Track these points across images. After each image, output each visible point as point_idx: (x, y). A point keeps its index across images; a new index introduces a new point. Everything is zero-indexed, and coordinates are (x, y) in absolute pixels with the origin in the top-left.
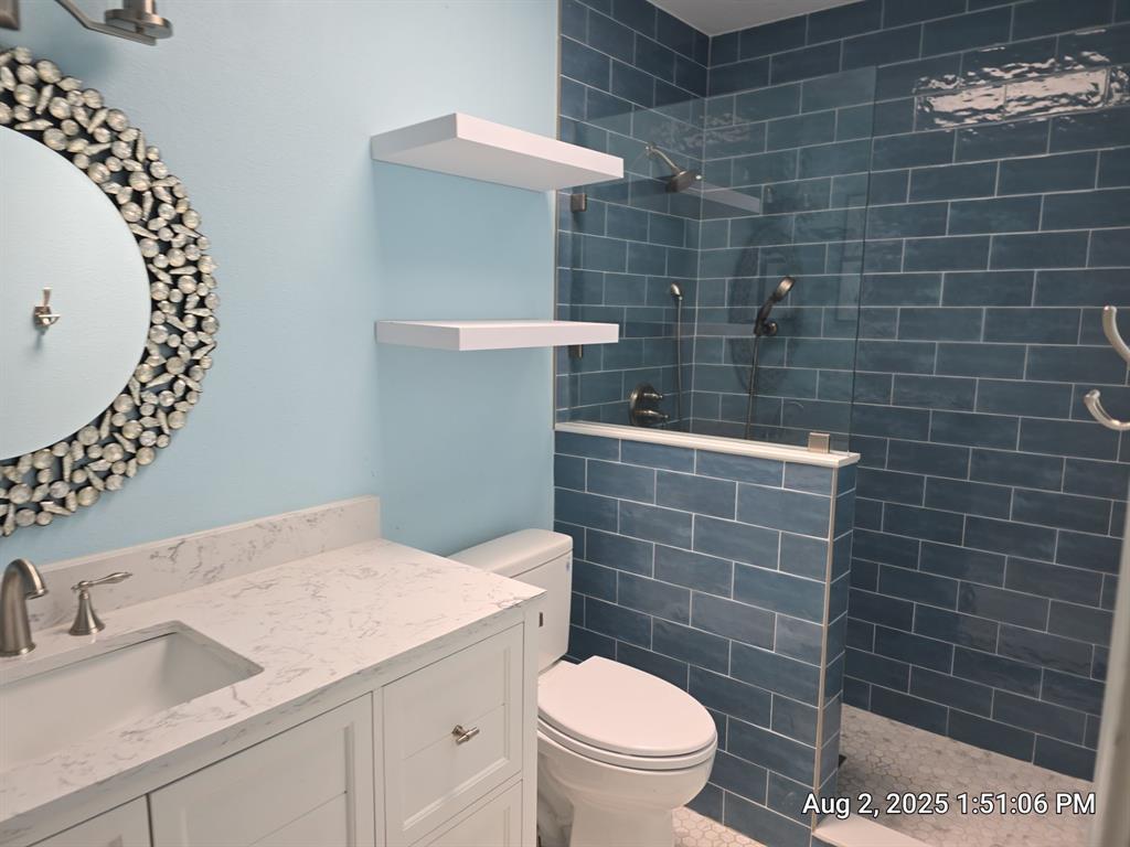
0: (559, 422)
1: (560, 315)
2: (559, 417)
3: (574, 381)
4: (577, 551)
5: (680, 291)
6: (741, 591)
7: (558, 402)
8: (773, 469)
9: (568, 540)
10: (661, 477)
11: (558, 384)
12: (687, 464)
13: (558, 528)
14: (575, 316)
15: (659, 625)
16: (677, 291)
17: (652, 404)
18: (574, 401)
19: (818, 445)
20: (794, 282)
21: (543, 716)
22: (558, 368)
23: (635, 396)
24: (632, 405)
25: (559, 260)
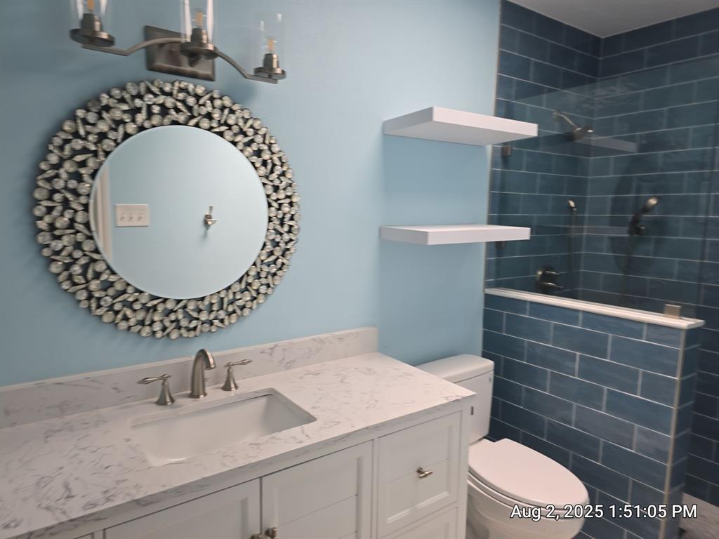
0: (487, 288)
1: (492, 221)
2: (488, 285)
3: (498, 263)
4: (496, 371)
5: (575, 204)
6: (610, 408)
7: (488, 275)
8: (636, 327)
9: (490, 363)
10: (556, 327)
11: (488, 264)
12: (575, 321)
13: (485, 355)
14: (500, 222)
16: (572, 204)
17: (552, 279)
18: (498, 274)
19: (671, 313)
20: (659, 198)
21: (471, 471)
22: (488, 254)
23: (540, 273)
24: (538, 279)
25: (492, 187)
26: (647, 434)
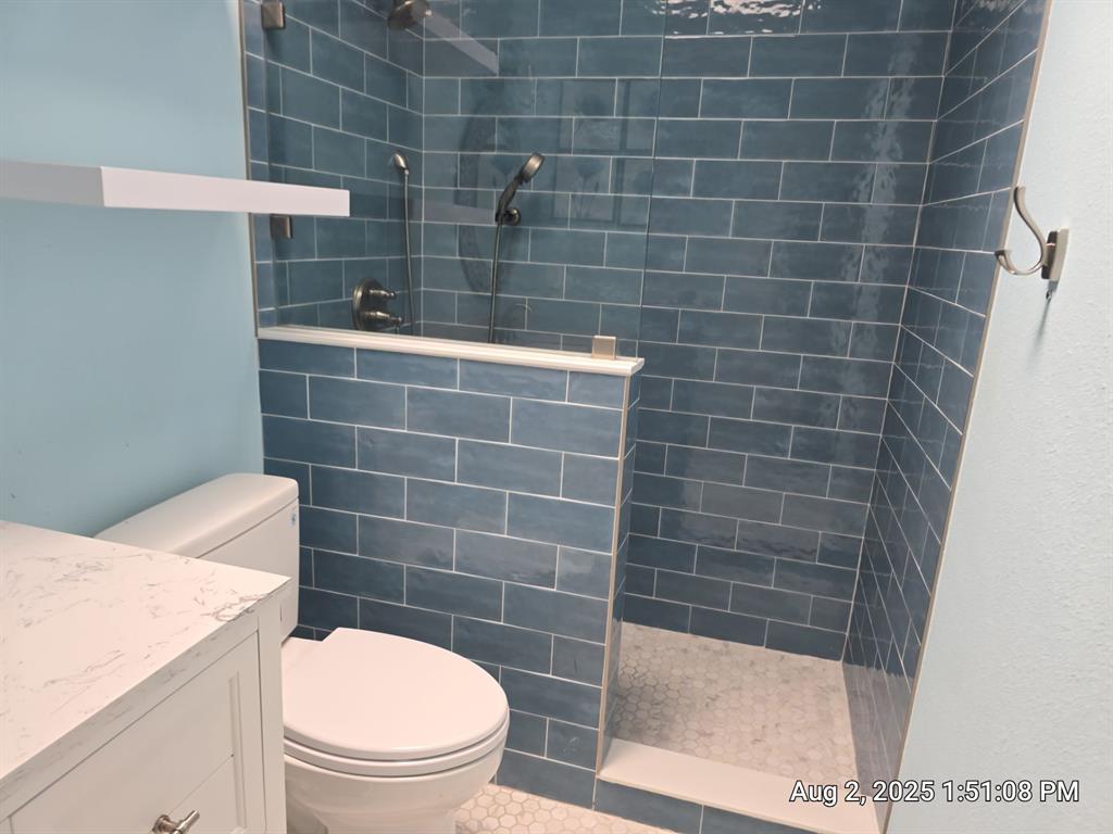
0: (263, 326)
1: (255, 174)
2: (263, 320)
3: (280, 271)
5: (406, 163)
6: (516, 524)
7: (260, 298)
8: (556, 380)
9: (291, 485)
10: (413, 394)
11: (259, 274)
12: (449, 378)
13: (271, 469)
15: (413, 574)
16: (402, 163)
17: (379, 303)
18: (282, 297)
19: (604, 349)
22: (257, 251)
23: (360, 294)
24: (357, 303)
25: (250, 96)
26: (576, 558)
